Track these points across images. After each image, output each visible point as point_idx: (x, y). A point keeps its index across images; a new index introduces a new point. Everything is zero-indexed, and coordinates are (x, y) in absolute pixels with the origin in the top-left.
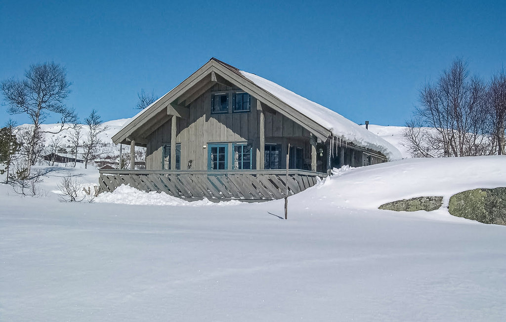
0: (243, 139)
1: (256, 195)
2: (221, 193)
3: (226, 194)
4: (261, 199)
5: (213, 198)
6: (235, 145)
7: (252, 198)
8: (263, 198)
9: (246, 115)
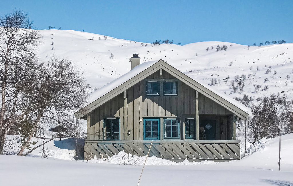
0: (173, 115)
1: (212, 157)
2: (186, 156)
3: (190, 156)
4: (214, 159)
5: (180, 159)
6: (166, 119)
7: (209, 159)
8: (216, 159)
9: (174, 98)
